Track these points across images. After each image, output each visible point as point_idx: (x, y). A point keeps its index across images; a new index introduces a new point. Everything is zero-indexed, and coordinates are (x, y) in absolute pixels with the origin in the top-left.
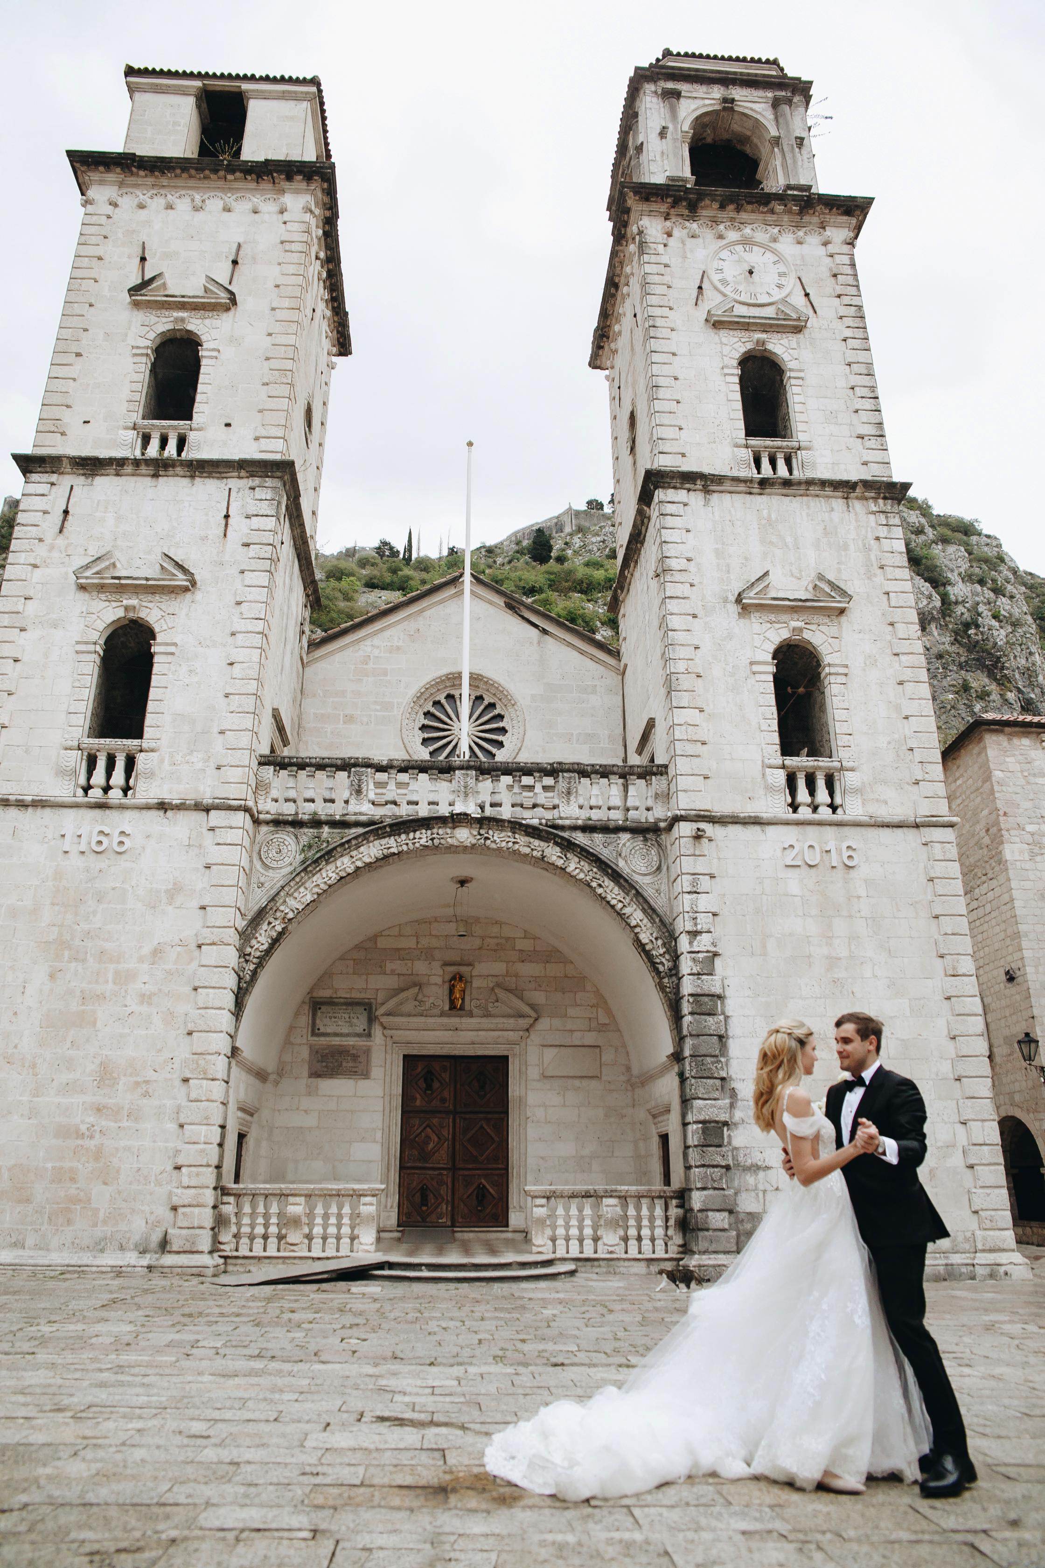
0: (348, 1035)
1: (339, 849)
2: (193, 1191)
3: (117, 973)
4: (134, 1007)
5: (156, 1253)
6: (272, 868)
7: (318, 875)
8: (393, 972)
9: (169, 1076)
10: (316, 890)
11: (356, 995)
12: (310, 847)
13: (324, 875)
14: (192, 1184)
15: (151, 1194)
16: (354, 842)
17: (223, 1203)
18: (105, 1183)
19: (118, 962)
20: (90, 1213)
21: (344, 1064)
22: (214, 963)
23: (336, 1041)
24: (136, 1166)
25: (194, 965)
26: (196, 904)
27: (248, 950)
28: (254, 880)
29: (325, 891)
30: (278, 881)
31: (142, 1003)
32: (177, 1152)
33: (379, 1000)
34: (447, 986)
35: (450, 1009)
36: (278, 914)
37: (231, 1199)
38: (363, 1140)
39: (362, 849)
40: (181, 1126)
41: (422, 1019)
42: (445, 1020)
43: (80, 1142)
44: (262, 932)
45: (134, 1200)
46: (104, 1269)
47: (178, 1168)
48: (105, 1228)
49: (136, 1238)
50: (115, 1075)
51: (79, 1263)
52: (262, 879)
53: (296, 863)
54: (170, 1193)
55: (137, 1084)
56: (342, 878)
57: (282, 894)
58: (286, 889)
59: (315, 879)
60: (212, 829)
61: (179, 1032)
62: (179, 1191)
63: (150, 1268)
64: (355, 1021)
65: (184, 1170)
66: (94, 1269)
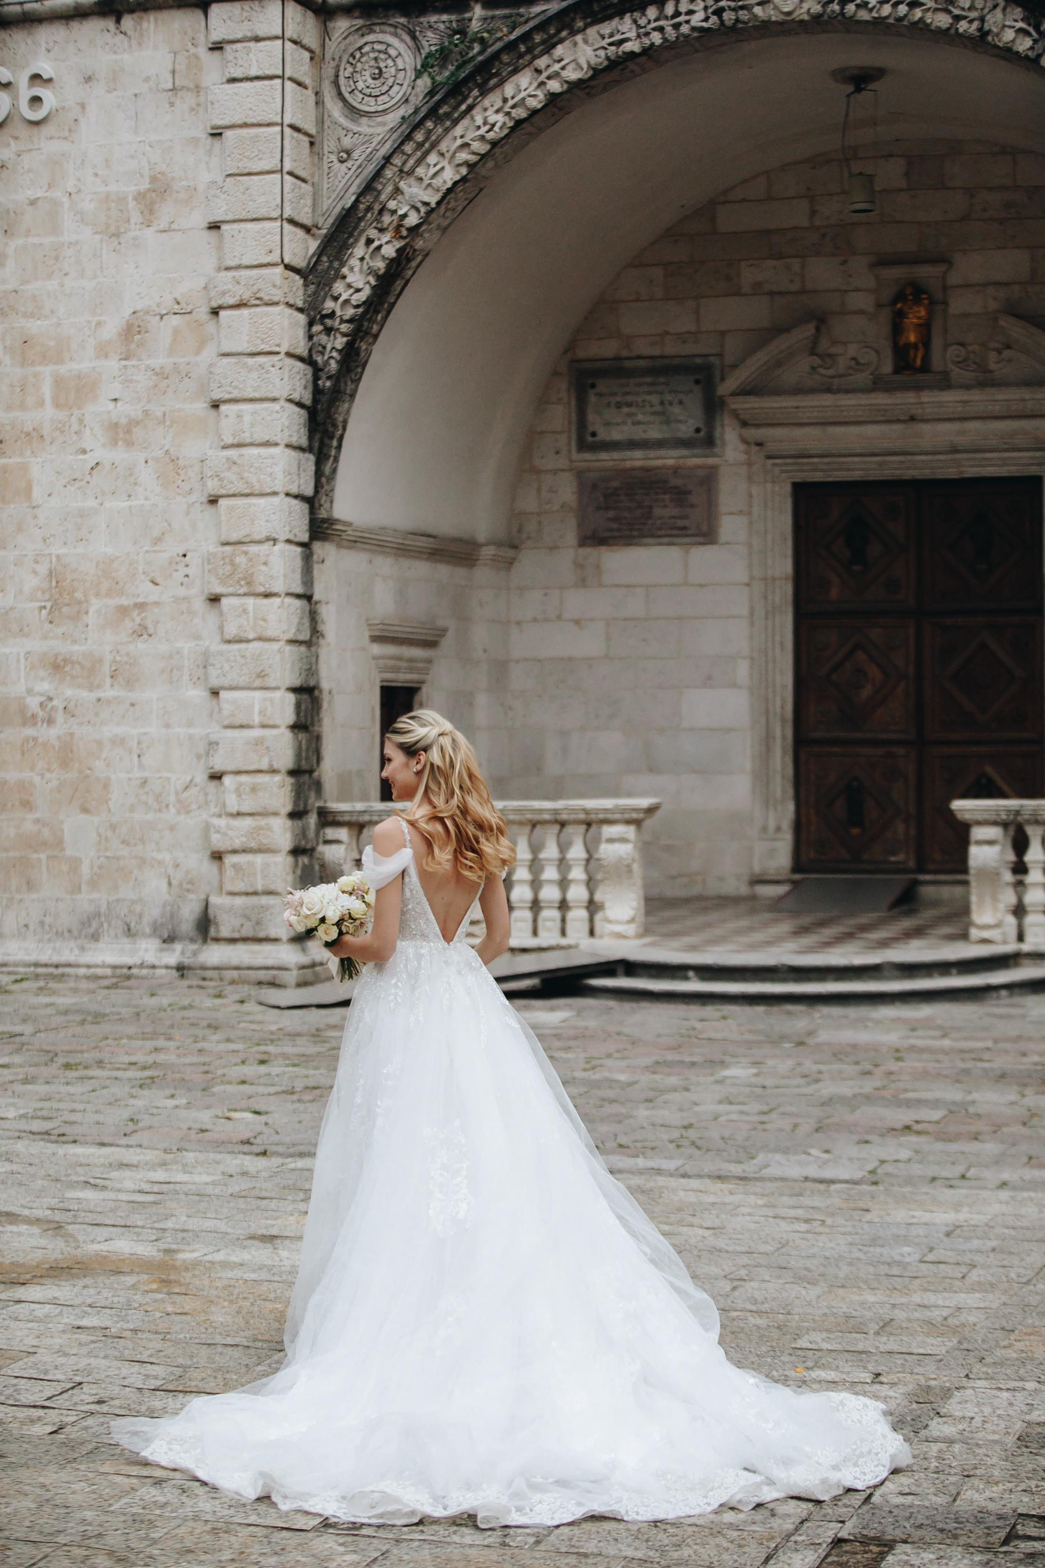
0: (660, 444)
1: (505, 58)
2: (248, 822)
3: (59, 382)
4: (100, 453)
5: (192, 940)
6: (367, 114)
7: (465, 122)
8: (757, 287)
9: (182, 592)
10: (463, 156)
11: (671, 348)
12: (443, 55)
13: (479, 121)
14: (245, 809)
15: (172, 828)
16: (538, 38)
17: (327, 842)
18: (85, 810)
19: (60, 361)
20: (65, 868)
21: (657, 511)
22: (244, 347)
23: (636, 459)
24: (137, 774)
25: (209, 353)
26: (199, 218)
27: (329, 305)
28: (329, 145)
29: (483, 156)
30: (383, 142)
31: (114, 442)
32: (213, 745)
33: (729, 360)
34: (885, 316)
35: (897, 371)
36: (387, 219)
37: (342, 834)
38: (708, 682)
39: (559, 51)
40: (215, 693)
41: (827, 400)
42: (880, 399)
43: (30, 731)
44: (354, 262)
45: (143, 841)
46: (99, 971)
47: (216, 777)
48: (95, 896)
49: (154, 913)
50: (79, 595)
51: (56, 959)
52: (347, 142)
53: (417, 99)
54: (207, 828)
55: (123, 611)
56: (519, 123)
57: (389, 173)
58: (397, 161)
59: (458, 130)
60: (217, 47)
61: (193, 498)
62: (222, 822)
63: (181, 969)
64: (676, 410)
65: (227, 780)
66: (82, 971)
